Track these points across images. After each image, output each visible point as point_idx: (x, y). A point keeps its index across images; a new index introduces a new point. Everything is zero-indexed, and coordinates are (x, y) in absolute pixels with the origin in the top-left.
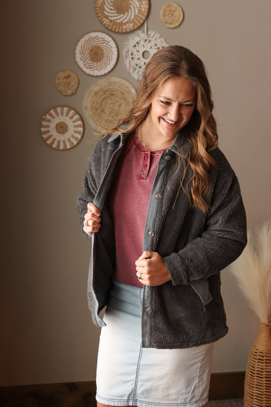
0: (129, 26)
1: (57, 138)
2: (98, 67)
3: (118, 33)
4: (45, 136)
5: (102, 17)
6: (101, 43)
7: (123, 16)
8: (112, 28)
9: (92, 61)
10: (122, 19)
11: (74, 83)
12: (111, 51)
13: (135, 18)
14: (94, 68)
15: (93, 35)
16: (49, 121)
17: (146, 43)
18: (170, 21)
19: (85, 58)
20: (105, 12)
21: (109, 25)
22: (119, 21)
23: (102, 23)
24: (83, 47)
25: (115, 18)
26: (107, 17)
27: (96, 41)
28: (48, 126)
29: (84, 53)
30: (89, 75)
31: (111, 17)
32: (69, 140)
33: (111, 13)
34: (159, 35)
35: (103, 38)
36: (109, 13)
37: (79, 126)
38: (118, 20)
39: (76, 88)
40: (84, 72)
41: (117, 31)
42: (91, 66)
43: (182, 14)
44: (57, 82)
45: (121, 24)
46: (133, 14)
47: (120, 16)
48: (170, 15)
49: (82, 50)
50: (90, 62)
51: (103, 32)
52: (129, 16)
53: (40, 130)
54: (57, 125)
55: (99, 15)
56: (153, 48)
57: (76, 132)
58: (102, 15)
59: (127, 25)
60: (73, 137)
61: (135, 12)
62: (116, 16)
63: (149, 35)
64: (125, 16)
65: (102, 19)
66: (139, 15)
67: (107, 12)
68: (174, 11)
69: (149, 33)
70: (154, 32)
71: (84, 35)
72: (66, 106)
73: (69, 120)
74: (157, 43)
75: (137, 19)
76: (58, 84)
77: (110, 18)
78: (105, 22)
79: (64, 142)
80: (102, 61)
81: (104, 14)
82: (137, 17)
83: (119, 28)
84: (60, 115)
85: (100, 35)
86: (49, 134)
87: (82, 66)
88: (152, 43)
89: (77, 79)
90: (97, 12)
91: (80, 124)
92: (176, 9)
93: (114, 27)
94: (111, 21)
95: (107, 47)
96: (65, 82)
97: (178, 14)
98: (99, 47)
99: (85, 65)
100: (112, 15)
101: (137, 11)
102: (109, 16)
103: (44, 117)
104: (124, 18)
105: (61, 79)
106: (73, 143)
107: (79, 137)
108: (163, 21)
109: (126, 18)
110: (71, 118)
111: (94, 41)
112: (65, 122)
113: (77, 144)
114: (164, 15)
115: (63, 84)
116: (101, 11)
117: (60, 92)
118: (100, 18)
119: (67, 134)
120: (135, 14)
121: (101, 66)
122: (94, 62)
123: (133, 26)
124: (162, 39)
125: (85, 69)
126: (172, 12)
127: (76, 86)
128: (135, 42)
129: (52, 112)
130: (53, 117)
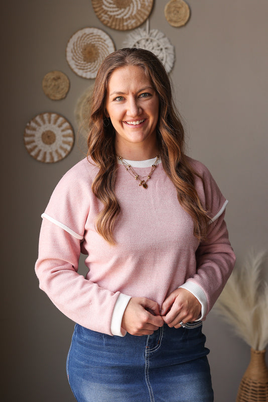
0: (130, 22)
1: (42, 149)
2: (92, 68)
3: (119, 30)
4: (29, 147)
5: (101, 12)
6: (96, 41)
7: (124, 11)
8: (112, 25)
9: (84, 61)
10: (122, 15)
11: (64, 86)
12: (107, 50)
13: (138, 13)
14: (87, 69)
15: (88, 31)
16: (34, 129)
17: (148, 43)
18: (174, 19)
19: (77, 57)
20: (104, 7)
21: (108, 22)
22: (119, 17)
23: (100, 19)
24: (75, 44)
25: (115, 13)
26: (106, 12)
27: (91, 38)
28: (33, 135)
29: (77, 51)
30: (81, 77)
31: (111, 12)
32: (57, 151)
33: (110, 8)
34: (163, 35)
35: (99, 36)
36: (108, 7)
37: (69, 136)
38: (118, 15)
39: (67, 91)
40: (76, 74)
41: (117, 28)
42: (84, 67)
43: (188, 11)
44: (44, 83)
45: (122, 20)
46: (135, 9)
47: (120, 12)
48: (175, 12)
49: (74, 48)
50: (82, 62)
51: (99, 28)
52: (131, 11)
53: (24, 140)
54: (43, 134)
55: (97, 10)
56: (155, 48)
57: (65, 142)
58: (100, 10)
59: (129, 21)
60: (61, 148)
61: (137, 6)
62: (116, 11)
63: (151, 34)
64: (126, 11)
65: (100, 14)
66: (143, 10)
67: (106, 6)
68: (180, 8)
69: (151, 31)
70: (157, 31)
71: (77, 31)
72: (54, 113)
73: (57, 128)
74: (160, 44)
75: (140, 15)
76: (46, 86)
77: (109, 13)
78: (103, 18)
79: (51, 154)
80: (96, 62)
81: (102, 9)
82: (140, 13)
83: (119, 25)
84: (47, 122)
85: (96, 31)
86: (34, 144)
87: (73, 66)
88: (155, 44)
89: (68, 81)
90: (95, 6)
91: (69, 134)
92: (183, 6)
93: (114, 23)
94: (110, 17)
95: (103, 46)
96: (53, 84)
97: (184, 12)
98: (93, 46)
99: (77, 65)
100: (111, 10)
101: (139, 5)
102: (107, 11)
103: (28, 124)
104: (125, 13)
105: (50, 80)
106: (60, 155)
107: (69, 148)
108: (168, 19)
109: (127, 13)
110: (60, 126)
111: (88, 38)
112: (52, 130)
113: (66, 157)
114: (169, 12)
115: (51, 87)
116: (99, 5)
117: (48, 96)
118: (98, 14)
119: (54, 144)
120: (137, 9)
121: (95, 67)
122: (88, 63)
123: (136, 23)
124: (166, 39)
125: (76, 70)
126: (177, 9)
127: (66, 89)
128: (136, 41)
129: (38, 119)
130: (39, 125)
